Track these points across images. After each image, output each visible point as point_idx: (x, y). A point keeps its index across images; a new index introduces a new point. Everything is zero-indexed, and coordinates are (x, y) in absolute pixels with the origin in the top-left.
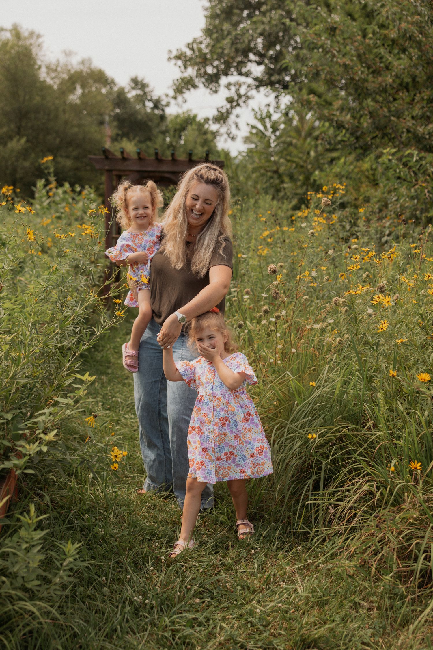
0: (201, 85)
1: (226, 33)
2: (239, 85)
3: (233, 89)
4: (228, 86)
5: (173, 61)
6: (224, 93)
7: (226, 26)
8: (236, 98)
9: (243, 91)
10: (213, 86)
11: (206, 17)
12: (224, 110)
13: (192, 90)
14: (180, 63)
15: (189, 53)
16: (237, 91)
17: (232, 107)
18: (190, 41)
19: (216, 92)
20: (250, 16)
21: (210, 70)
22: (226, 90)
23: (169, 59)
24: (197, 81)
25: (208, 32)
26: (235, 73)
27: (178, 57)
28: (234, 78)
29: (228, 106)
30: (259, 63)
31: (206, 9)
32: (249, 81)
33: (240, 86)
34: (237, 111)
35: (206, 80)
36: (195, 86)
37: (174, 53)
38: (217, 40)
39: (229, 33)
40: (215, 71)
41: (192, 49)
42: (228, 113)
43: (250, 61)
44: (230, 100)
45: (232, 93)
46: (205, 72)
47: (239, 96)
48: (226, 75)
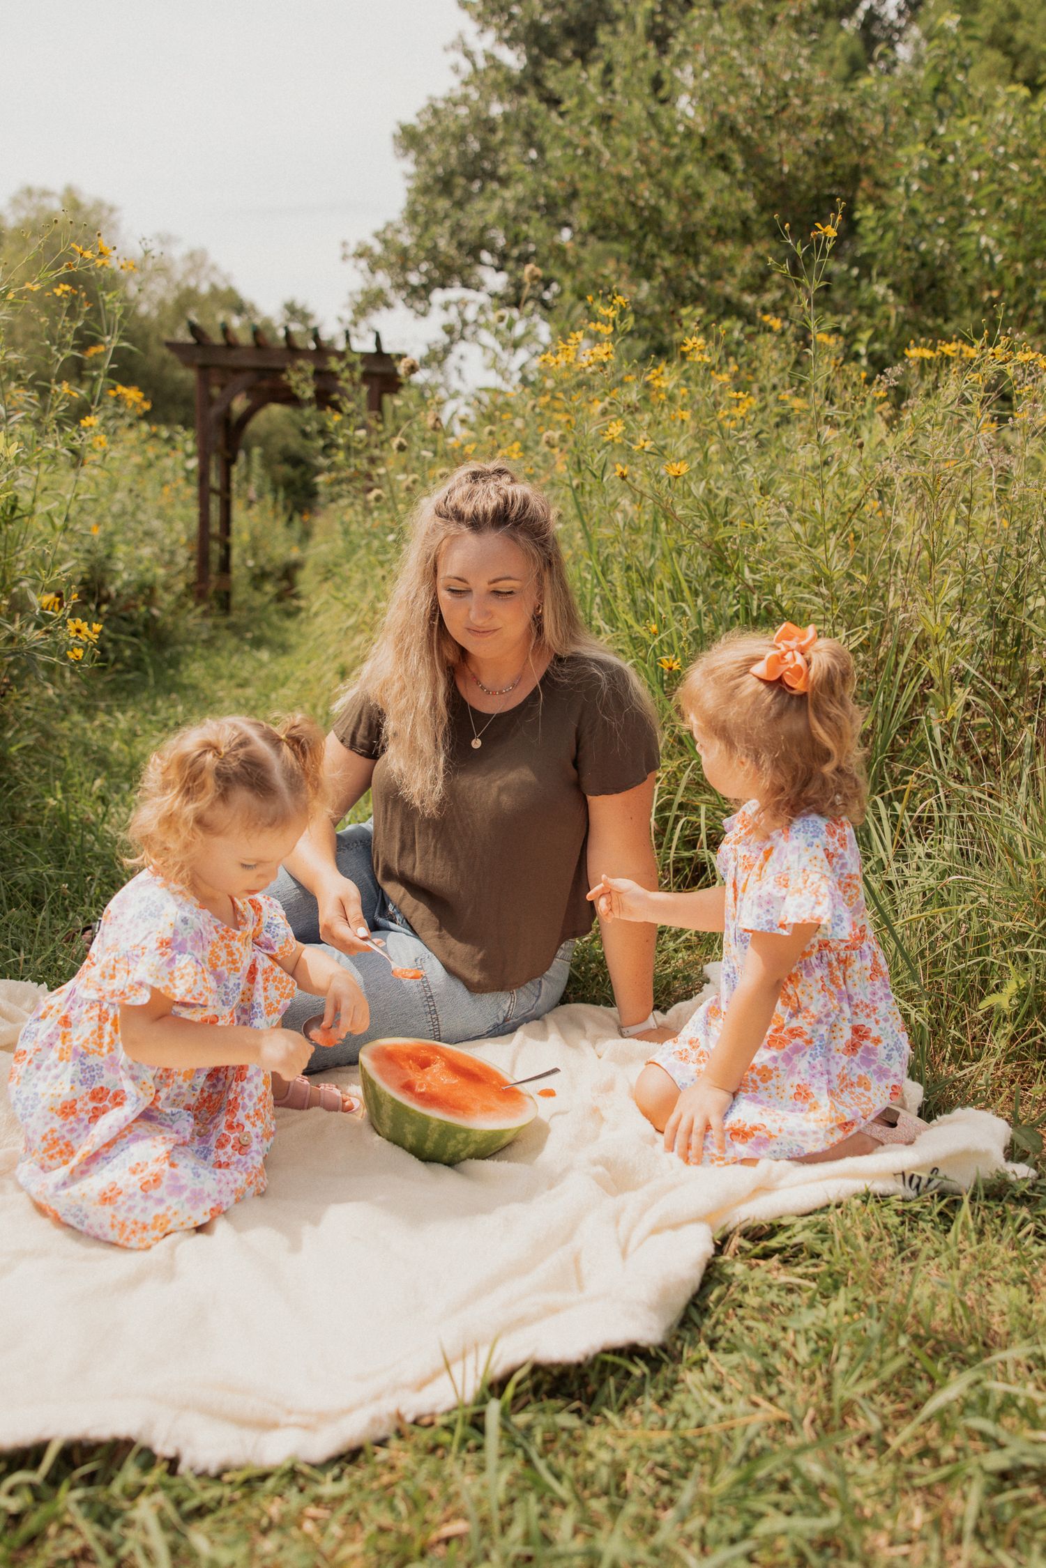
0: (399, 304)
1: (441, 214)
2: (462, 304)
3: (453, 310)
4: (446, 307)
5: (351, 261)
6: (437, 318)
7: (443, 204)
8: (459, 326)
9: (471, 314)
10: (420, 306)
11: (409, 190)
12: (439, 347)
13: (384, 310)
14: (363, 264)
15: (378, 248)
16: (461, 314)
17: (452, 342)
18: (380, 226)
19: (424, 314)
20: (482, 189)
21: (414, 279)
22: (443, 314)
23: (344, 258)
24: (393, 296)
25: (412, 216)
26: (457, 283)
27: (360, 255)
28: (456, 292)
29: (446, 339)
30: (499, 269)
31: (409, 177)
32: (482, 298)
33: (466, 305)
34: (461, 348)
35: (409, 295)
36: (389, 305)
37: (352, 248)
38: (426, 227)
39: (446, 216)
40: (424, 280)
41: (385, 242)
42: (447, 351)
43: (481, 263)
44: (449, 330)
45: (452, 317)
46: (406, 283)
47: (465, 323)
48: (443, 286)
